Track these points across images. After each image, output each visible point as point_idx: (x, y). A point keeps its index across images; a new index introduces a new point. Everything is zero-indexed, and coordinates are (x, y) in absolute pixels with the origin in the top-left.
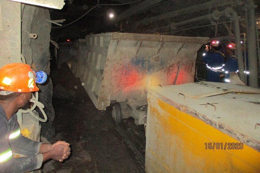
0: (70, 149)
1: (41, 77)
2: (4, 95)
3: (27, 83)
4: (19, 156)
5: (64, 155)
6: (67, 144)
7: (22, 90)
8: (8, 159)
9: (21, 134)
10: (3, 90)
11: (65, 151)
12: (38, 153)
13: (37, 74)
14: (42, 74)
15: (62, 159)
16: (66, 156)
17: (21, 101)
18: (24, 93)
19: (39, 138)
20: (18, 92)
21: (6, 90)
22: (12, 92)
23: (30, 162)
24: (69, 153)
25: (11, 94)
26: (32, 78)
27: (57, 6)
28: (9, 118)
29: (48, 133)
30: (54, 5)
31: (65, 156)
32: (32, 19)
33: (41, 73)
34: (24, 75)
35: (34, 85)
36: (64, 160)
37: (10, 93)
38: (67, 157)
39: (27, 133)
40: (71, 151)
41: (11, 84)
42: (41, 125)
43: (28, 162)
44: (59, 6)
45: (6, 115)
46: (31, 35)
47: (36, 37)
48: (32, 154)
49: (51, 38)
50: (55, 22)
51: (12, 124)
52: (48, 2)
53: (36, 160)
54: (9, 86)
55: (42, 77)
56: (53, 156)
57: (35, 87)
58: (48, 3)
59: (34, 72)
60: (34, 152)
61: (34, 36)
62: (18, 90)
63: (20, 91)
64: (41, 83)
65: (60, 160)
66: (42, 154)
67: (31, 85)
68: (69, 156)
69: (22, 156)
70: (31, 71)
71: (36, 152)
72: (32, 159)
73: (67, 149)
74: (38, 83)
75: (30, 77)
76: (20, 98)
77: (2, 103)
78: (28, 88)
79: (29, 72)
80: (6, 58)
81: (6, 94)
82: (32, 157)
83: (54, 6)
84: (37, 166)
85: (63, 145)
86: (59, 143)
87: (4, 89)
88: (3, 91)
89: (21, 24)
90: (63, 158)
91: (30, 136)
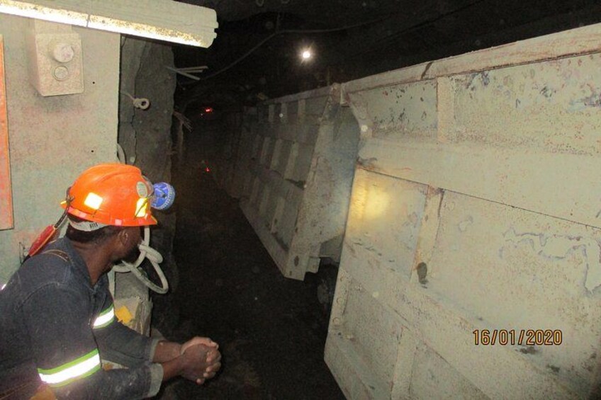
0: (220, 357)
1: (161, 195)
2: (86, 230)
3: (134, 208)
4: (111, 366)
5: (208, 369)
6: (214, 344)
7: (122, 223)
8: (91, 370)
9: (115, 318)
10: (86, 221)
11: (209, 360)
12: (151, 361)
13: (154, 189)
14: (164, 189)
15: (203, 378)
16: (212, 371)
17: (120, 246)
18: (127, 228)
19: (149, 330)
20: (114, 226)
21: (90, 221)
22: (101, 225)
23: (135, 381)
24: (217, 364)
25: (101, 229)
26: (144, 195)
27: (200, 41)
28: (94, 281)
29: (163, 319)
30: (194, 38)
31: (209, 373)
32: (138, 66)
33: (163, 187)
34: (129, 190)
35: (147, 211)
36: (207, 381)
37: (97, 228)
38: (214, 374)
39: (127, 317)
40: (222, 361)
41: (100, 208)
42: (153, 301)
43: (131, 380)
44: (204, 41)
45: (89, 276)
46: (137, 102)
47: (146, 106)
48: (139, 363)
49: (174, 108)
50: (184, 72)
51: (100, 295)
52: (181, 33)
53: (149, 378)
54: (96, 211)
55: (164, 196)
56: (183, 370)
57: (149, 217)
58: (182, 35)
59: (148, 183)
60: (143, 358)
61: (143, 103)
62: (114, 222)
63: (118, 223)
64: (162, 207)
65: (199, 381)
66: (160, 365)
67: (141, 211)
68: (217, 373)
69: (116, 366)
70: (141, 180)
71: (146, 360)
72: (141, 375)
73: (214, 355)
74: (156, 208)
75: (139, 195)
76: (118, 239)
77: (81, 248)
78: (135, 217)
79: (139, 183)
80: (88, 151)
81: (89, 230)
82: (140, 369)
83: (194, 40)
84: (151, 389)
85: (205, 345)
86: (196, 342)
87: (87, 219)
88: (84, 223)
89: (118, 78)
90: (205, 375)
91: (132, 323)
